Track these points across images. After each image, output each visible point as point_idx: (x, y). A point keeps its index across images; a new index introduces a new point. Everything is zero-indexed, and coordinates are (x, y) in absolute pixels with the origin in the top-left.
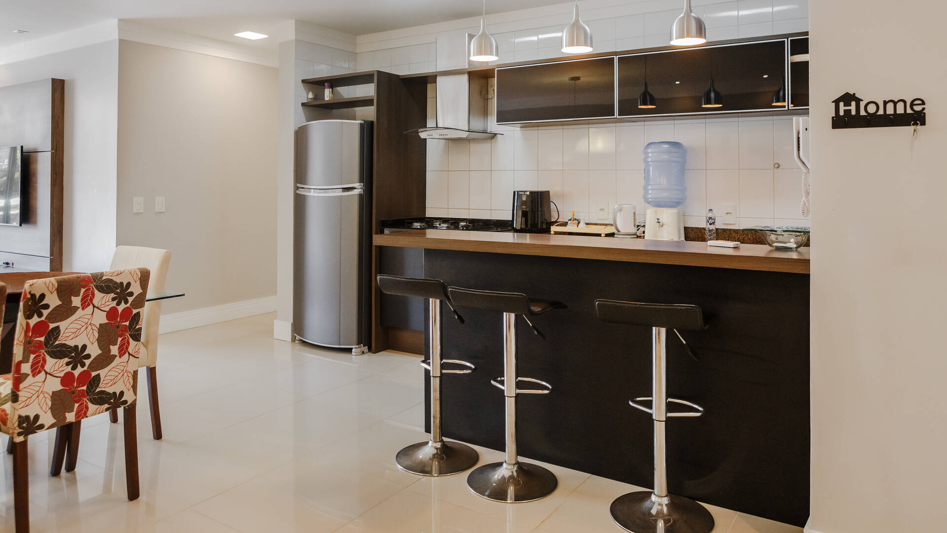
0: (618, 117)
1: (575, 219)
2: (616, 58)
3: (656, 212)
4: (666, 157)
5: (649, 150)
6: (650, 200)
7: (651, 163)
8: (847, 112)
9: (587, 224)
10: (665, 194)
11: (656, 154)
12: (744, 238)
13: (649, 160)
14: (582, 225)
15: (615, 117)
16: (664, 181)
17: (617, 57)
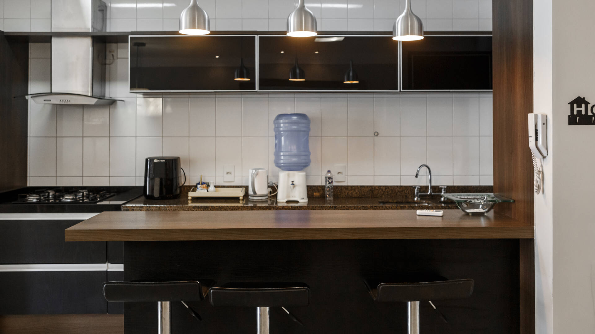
0: (258, 91)
1: (204, 183)
2: (257, 38)
3: (288, 175)
4: (295, 127)
5: (281, 121)
6: (282, 165)
7: (282, 132)
8: (579, 112)
9: (216, 187)
10: (294, 160)
11: (287, 125)
12: (352, 193)
13: (281, 129)
14: (212, 188)
15: (256, 90)
16: (294, 149)
17: (258, 36)
